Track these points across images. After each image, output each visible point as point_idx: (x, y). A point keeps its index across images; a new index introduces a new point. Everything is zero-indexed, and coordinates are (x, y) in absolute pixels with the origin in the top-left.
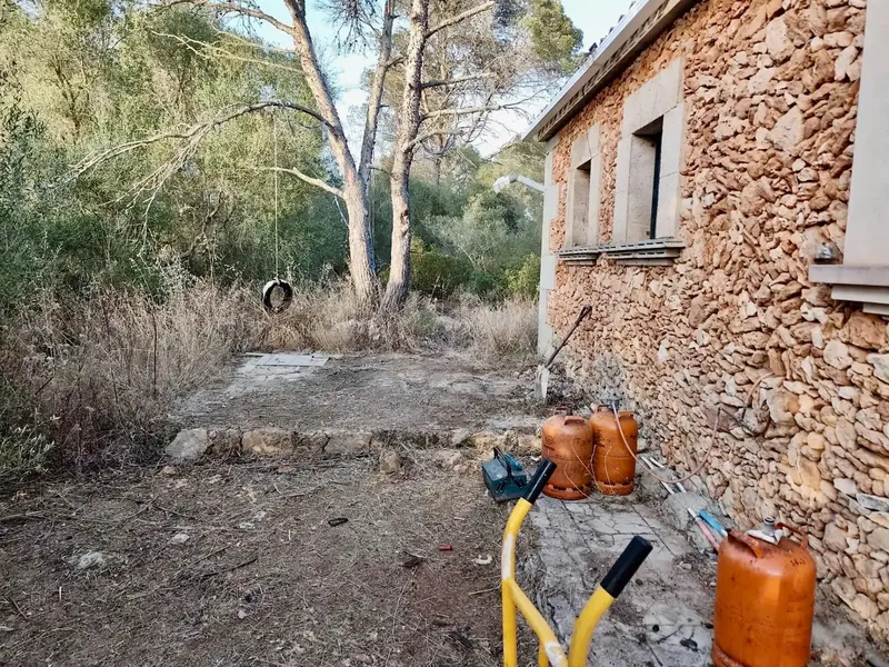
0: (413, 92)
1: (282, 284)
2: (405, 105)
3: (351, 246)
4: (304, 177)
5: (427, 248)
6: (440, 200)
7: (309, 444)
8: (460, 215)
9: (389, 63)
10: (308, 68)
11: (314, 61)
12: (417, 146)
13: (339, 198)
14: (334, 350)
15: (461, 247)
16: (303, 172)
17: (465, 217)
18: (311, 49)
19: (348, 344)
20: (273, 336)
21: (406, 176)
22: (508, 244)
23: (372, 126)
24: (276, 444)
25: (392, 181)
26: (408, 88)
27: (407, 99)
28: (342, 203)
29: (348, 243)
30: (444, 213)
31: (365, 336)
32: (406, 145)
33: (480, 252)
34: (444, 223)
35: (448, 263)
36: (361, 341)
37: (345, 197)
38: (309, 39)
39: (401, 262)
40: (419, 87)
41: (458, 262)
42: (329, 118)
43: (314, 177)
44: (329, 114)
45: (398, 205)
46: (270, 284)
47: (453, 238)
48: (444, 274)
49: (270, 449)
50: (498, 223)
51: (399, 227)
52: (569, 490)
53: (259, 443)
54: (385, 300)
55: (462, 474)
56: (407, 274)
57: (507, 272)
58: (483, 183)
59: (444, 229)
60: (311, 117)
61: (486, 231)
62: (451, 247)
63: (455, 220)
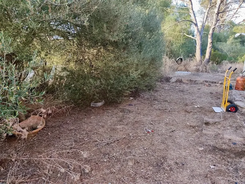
0: (216, 15)
1: (181, 58)
2: (214, 18)
3: (197, 50)
4: (187, 35)
5: (215, 51)
6: (220, 38)
7: (193, 81)
8: (226, 41)
9: (210, 7)
10: (191, 11)
11: (192, 9)
12: (216, 27)
13: (195, 40)
14: (192, 71)
15: (225, 51)
16: (187, 34)
17: (227, 42)
18: (192, 7)
19: (195, 71)
20: (179, 68)
21: (212, 34)
22: (240, 50)
23: (204, 22)
24: (187, 81)
25: (209, 35)
26: (215, 14)
27: (215, 16)
28: (195, 41)
29: (196, 50)
30: (221, 41)
31: (199, 69)
32: (213, 27)
33: (231, 52)
34: (220, 44)
35: (220, 55)
36: (198, 70)
37: (196, 39)
38: (192, 5)
39: (209, 54)
40: (218, 13)
41: (224, 55)
42: (195, 22)
43: (190, 35)
44: (195, 21)
45: (210, 40)
46: (178, 58)
47: (223, 48)
48: (219, 58)
49: (186, 82)
50: (237, 44)
51: (209, 45)
52: (240, 89)
53: (184, 80)
54: (203, 62)
55: (220, 87)
56: (210, 57)
57: (238, 57)
58: (235, 31)
59: (220, 46)
60: (190, 22)
61: (234, 46)
62: (222, 51)
63: (224, 43)
